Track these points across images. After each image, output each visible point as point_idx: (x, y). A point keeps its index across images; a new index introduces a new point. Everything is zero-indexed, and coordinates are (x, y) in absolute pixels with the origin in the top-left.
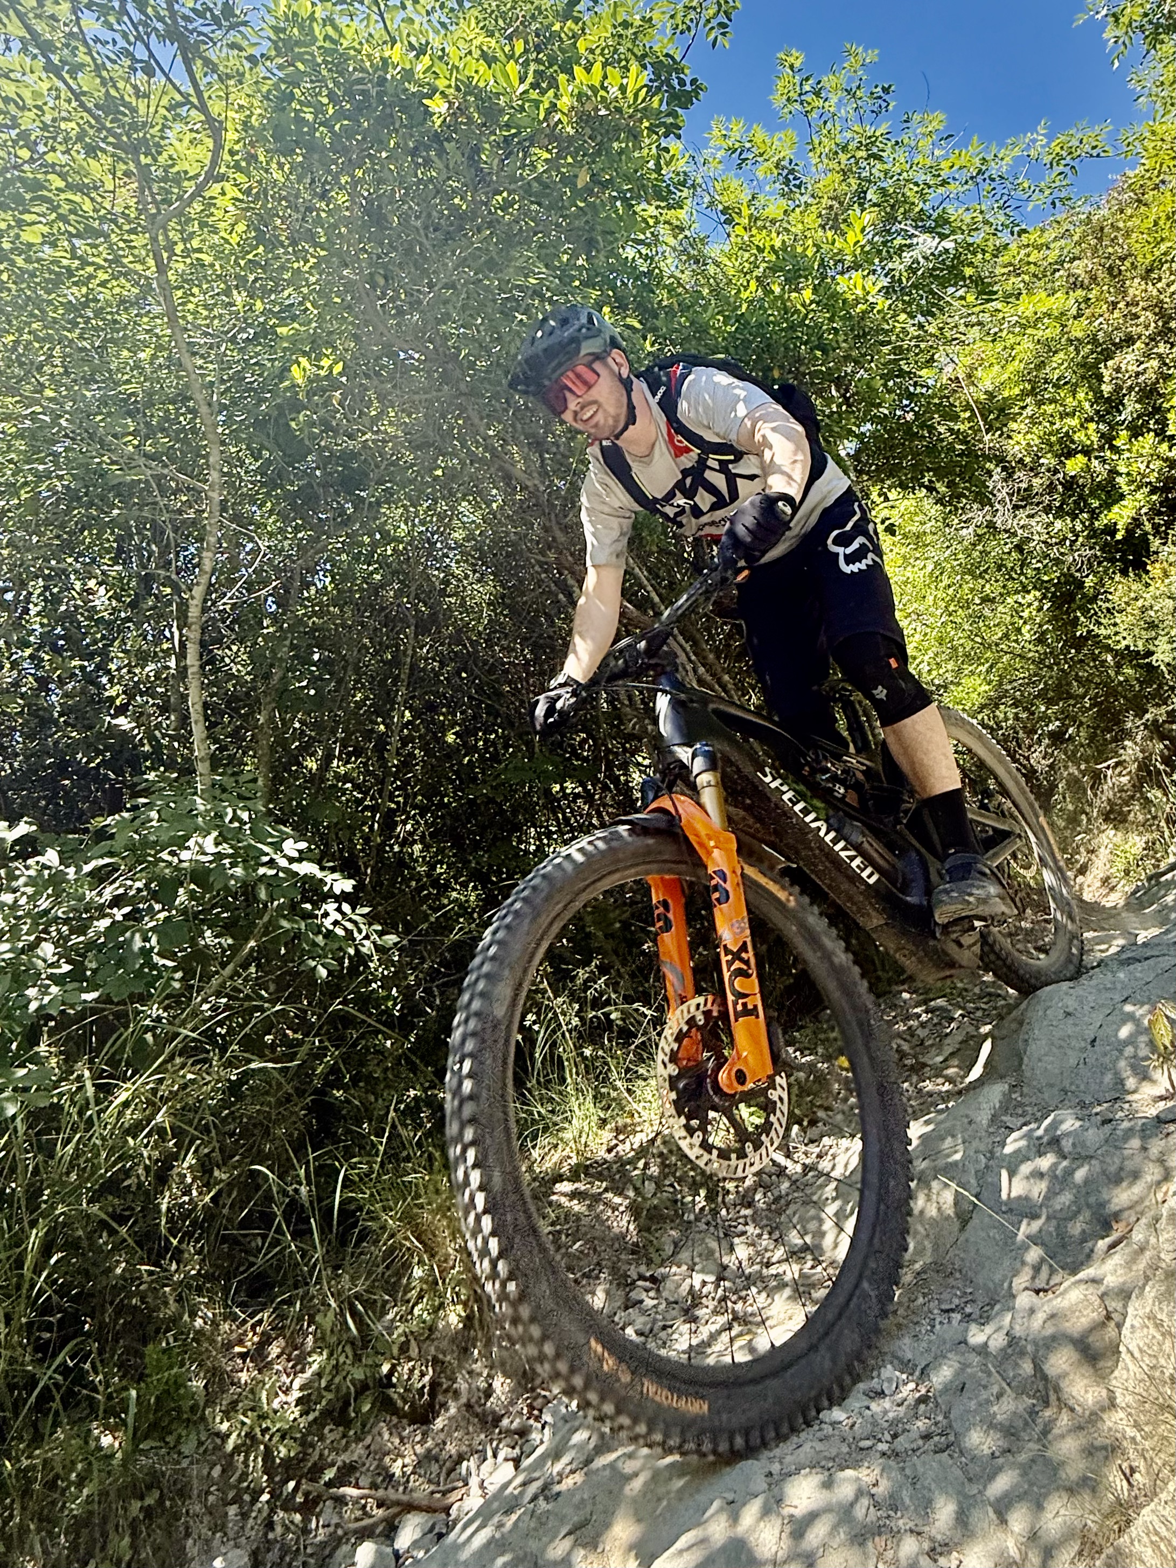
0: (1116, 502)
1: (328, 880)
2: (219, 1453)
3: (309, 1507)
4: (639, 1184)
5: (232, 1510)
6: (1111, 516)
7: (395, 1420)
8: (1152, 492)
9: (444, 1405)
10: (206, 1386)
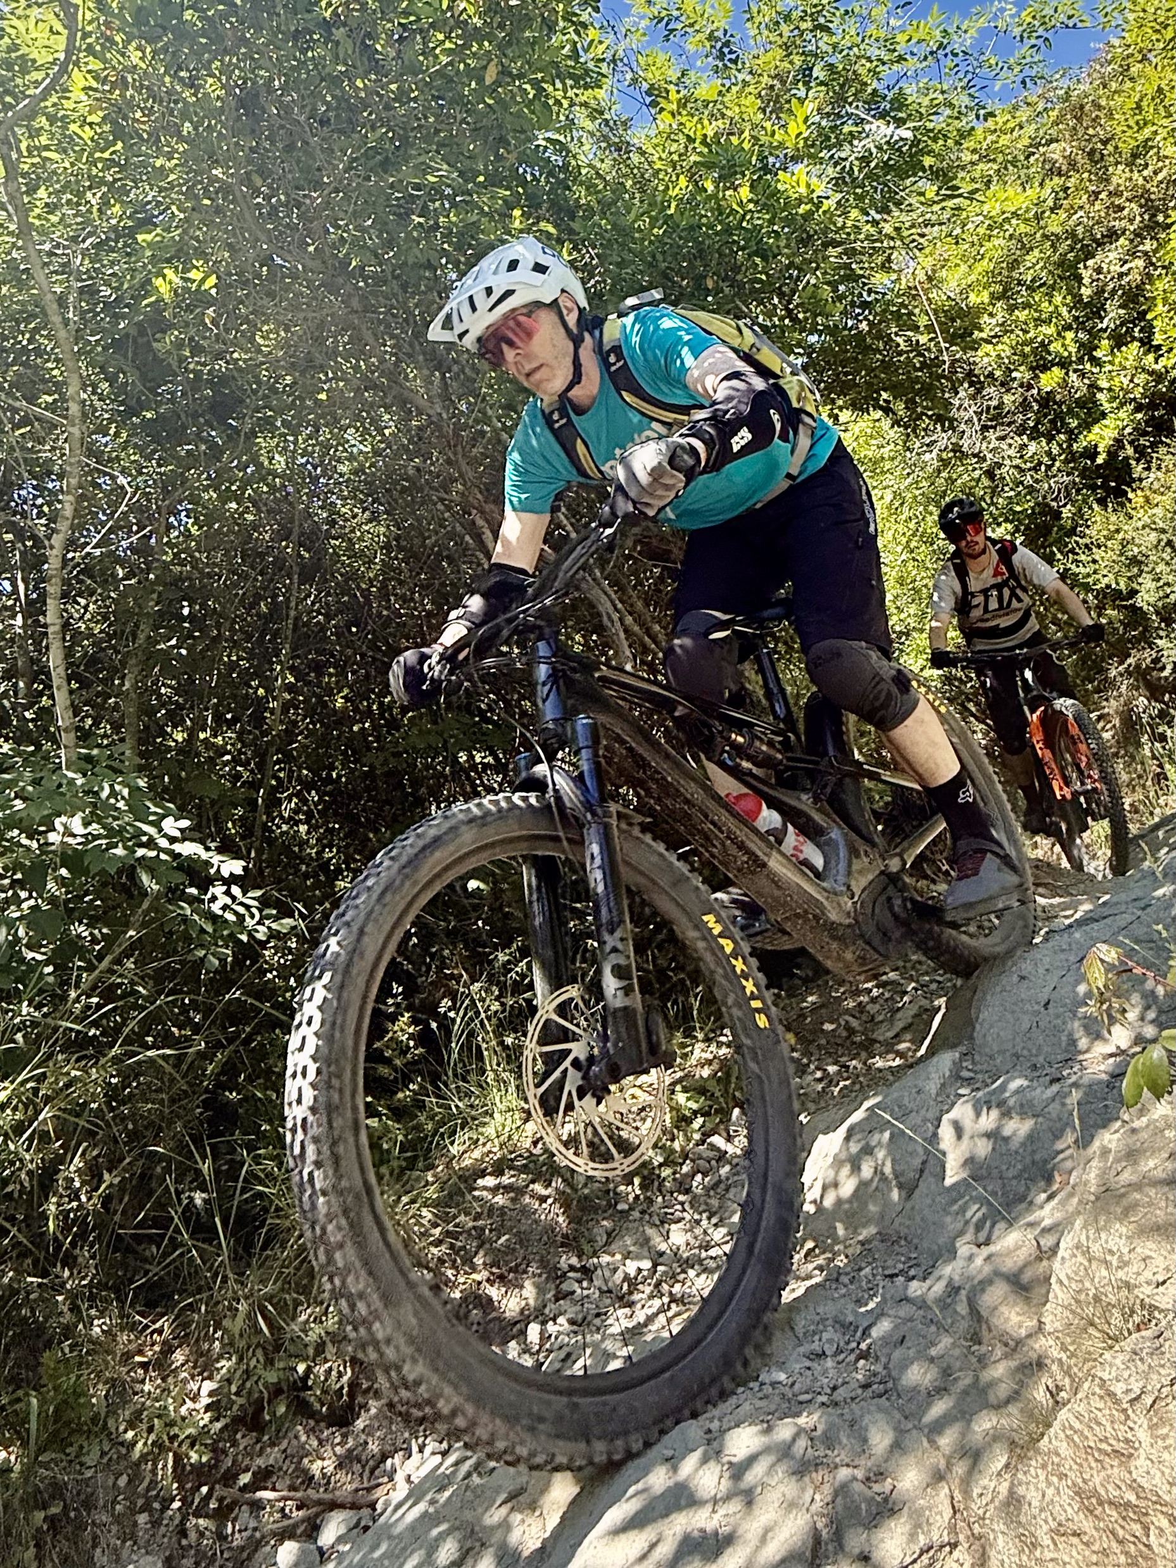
0: (1096, 421)
1: (214, 861)
2: (124, 1463)
3: (223, 1513)
5: (142, 1518)
6: (1091, 437)
7: (312, 1423)
8: (1138, 409)
9: (364, 1407)
10: (106, 1397)
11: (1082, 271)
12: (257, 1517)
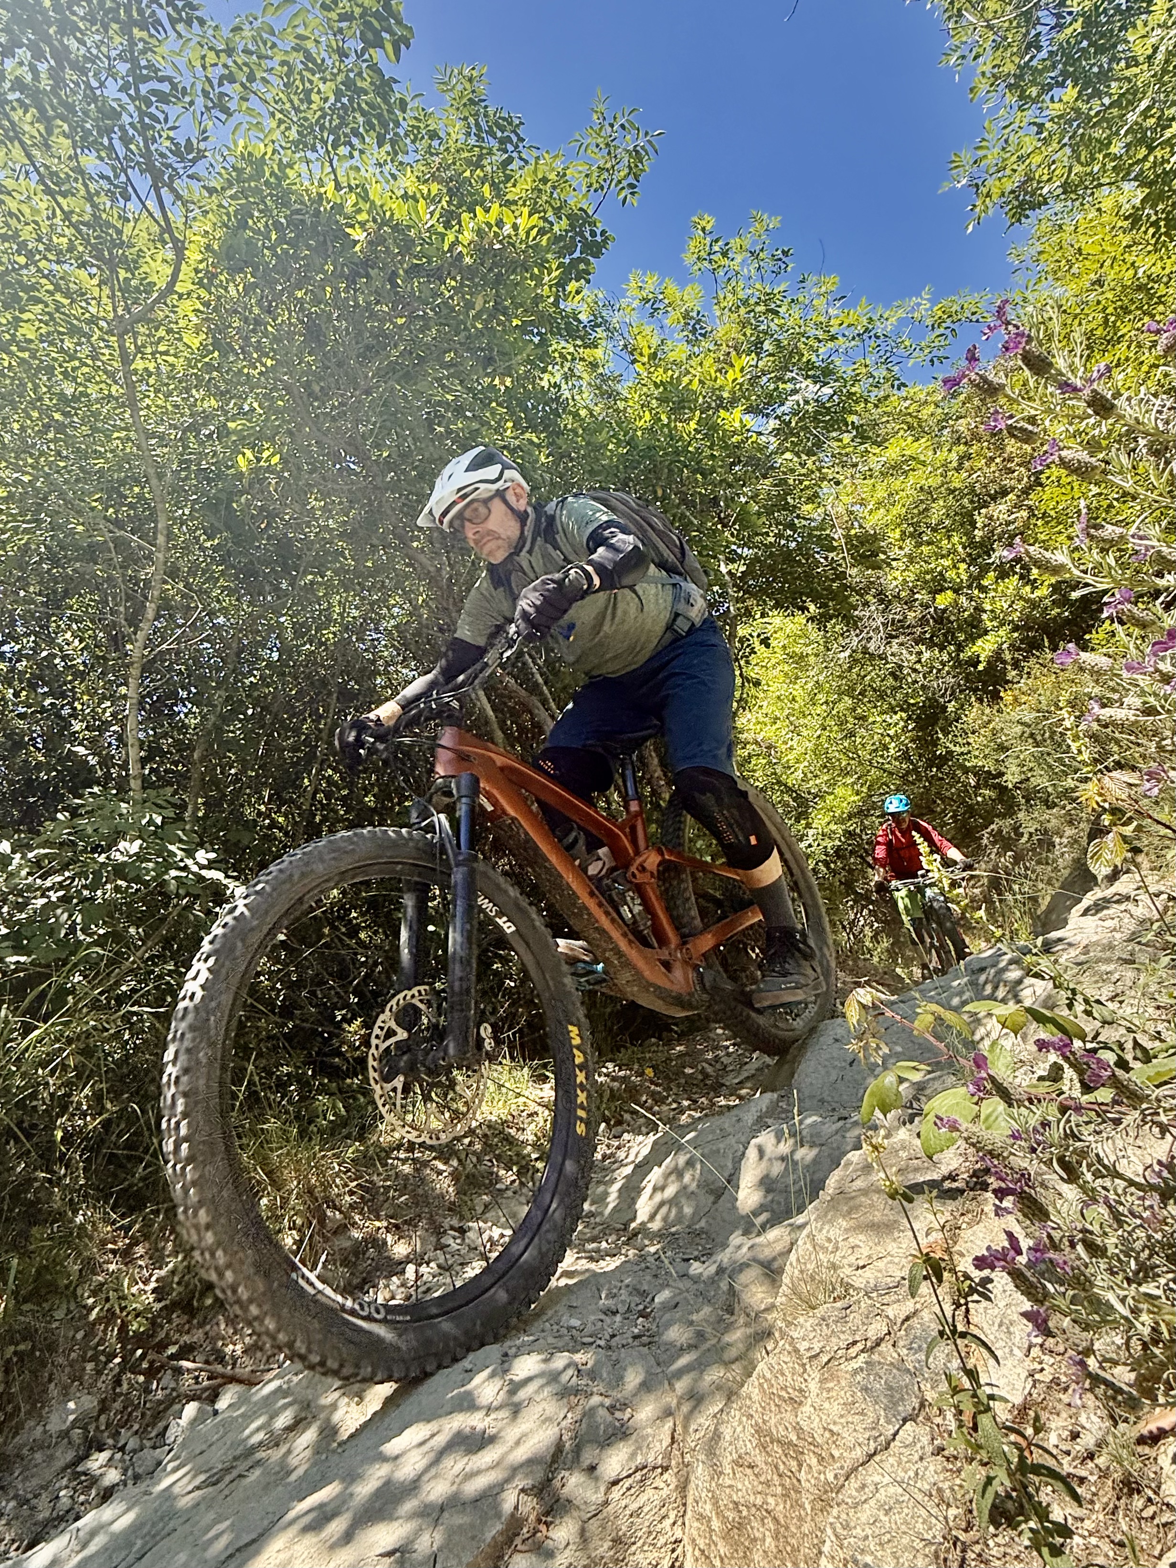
0: (980, 636)
1: (231, 886)
2: (84, 1321)
3: (152, 1373)
4: (463, 1156)
5: (90, 1366)
6: (975, 648)
8: (1014, 630)
10: (81, 1271)
11: (977, 517)
12: (177, 1381)
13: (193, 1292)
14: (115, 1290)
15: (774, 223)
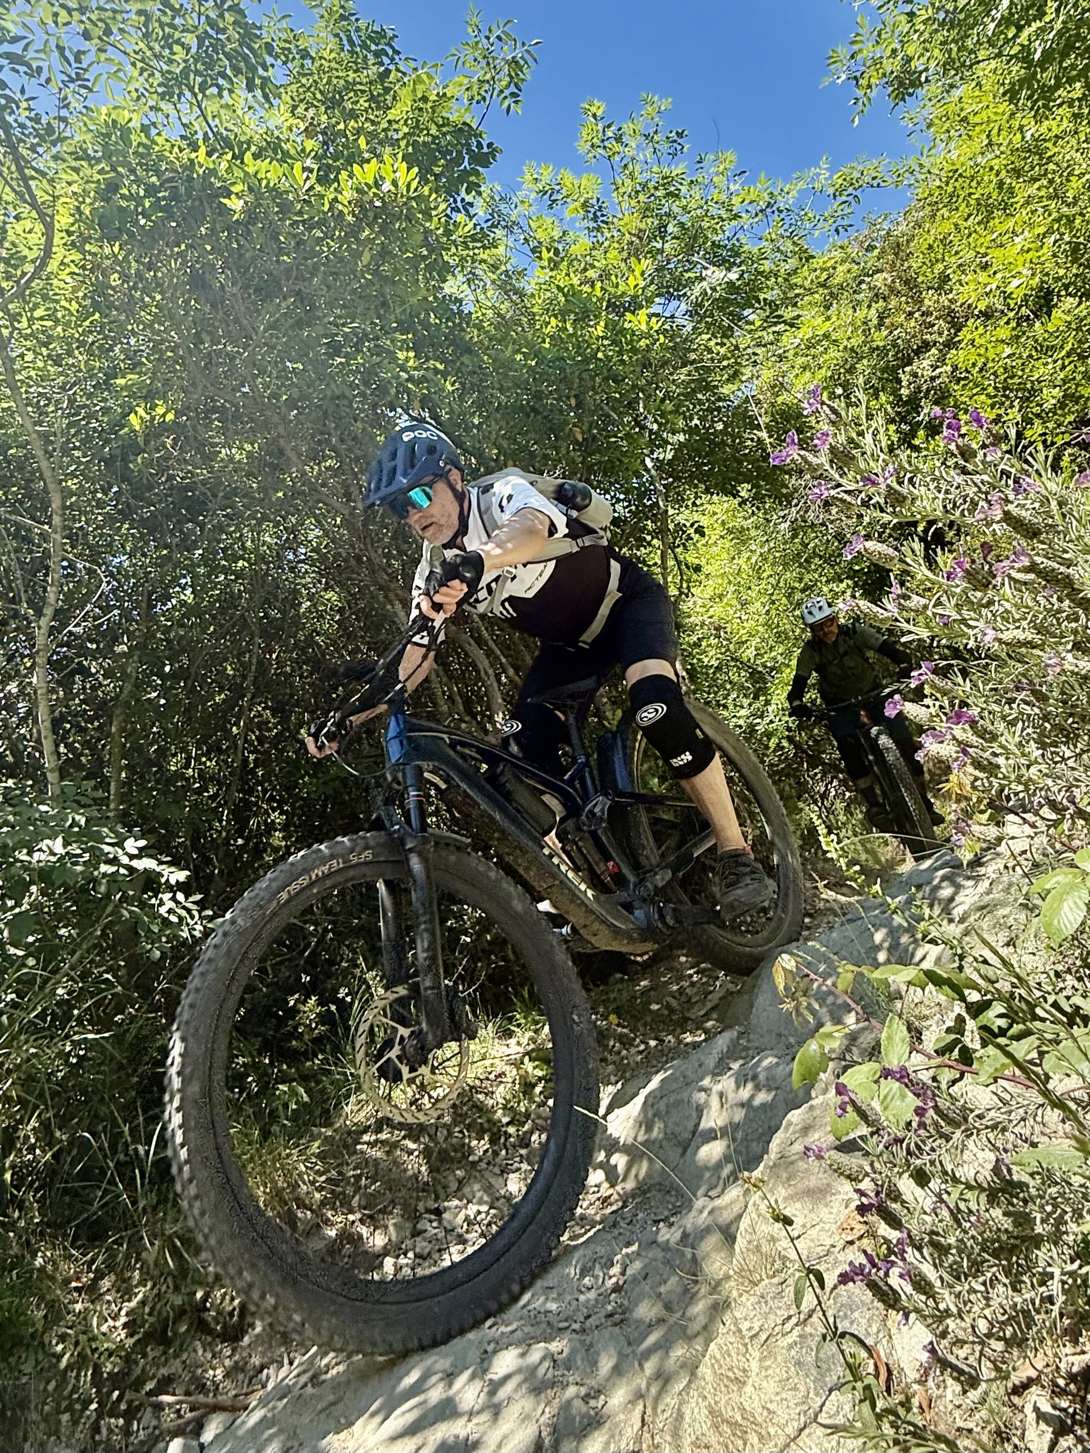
2: (53, 1371)
3: (130, 1414)
4: (432, 1132)
5: (65, 1417)
7: (209, 1339)
9: (252, 1326)
10: (45, 1317)
11: (901, 375)
12: (158, 1418)
13: (167, 1319)
14: (84, 1333)
15: (666, 104)
